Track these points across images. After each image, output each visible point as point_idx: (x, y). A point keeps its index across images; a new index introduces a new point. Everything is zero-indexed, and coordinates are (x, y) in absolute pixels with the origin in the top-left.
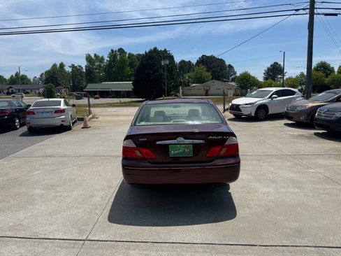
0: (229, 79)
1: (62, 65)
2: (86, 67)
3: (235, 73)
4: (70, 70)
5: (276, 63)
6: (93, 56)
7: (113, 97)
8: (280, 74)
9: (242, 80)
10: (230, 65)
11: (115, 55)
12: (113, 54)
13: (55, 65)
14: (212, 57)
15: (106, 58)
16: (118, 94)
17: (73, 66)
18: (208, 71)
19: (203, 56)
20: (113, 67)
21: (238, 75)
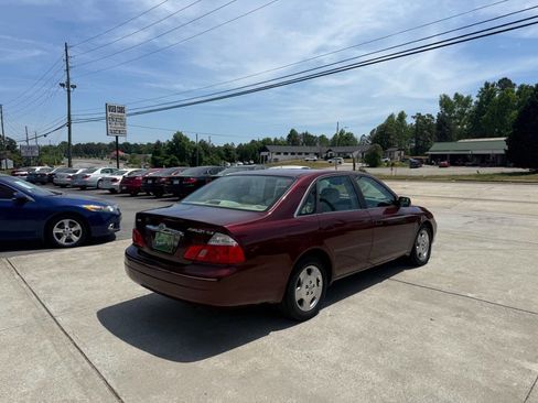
1: (402, 116)
2: (439, 116)
4: (414, 122)
6: (452, 97)
7: (474, 165)
11: (492, 91)
12: (487, 91)
13: (392, 116)
15: (475, 99)
16: (483, 160)
17: (419, 116)
20: (485, 113)
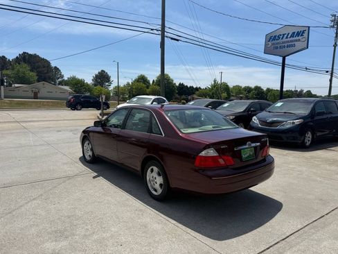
0: (55, 82)
3: (62, 77)
5: (102, 71)
8: (107, 82)
9: (76, 84)
10: (55, 67)
14: (35, 56)
18: (31, 70)
19: (24, 53)
21: (66, 78)
